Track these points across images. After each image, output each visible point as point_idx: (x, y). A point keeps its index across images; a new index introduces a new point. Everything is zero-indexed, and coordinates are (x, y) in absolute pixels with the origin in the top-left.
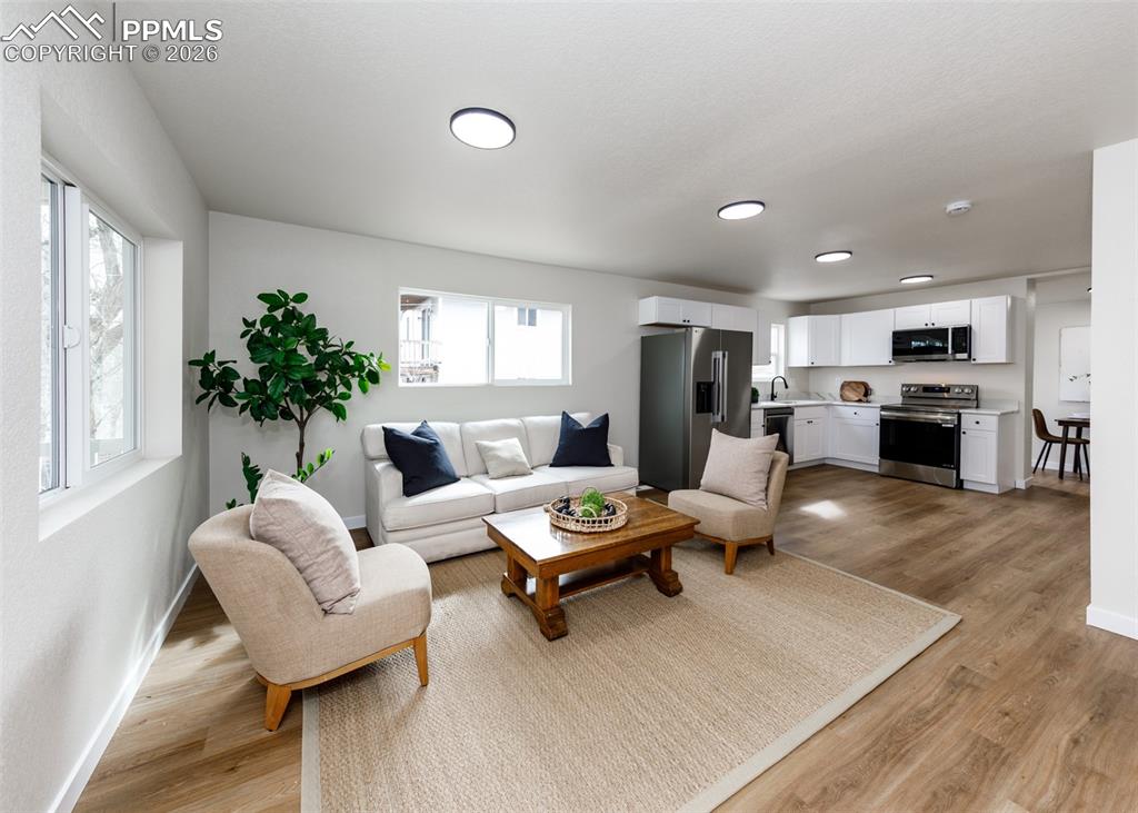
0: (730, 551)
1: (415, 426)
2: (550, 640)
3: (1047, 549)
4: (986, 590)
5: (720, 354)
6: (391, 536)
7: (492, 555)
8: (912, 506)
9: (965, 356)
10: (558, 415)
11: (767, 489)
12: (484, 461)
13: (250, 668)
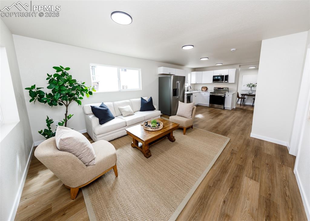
0: (185, 130)
1: (100, 104)
2: (147, 158)
3: (241, 121)
4: (233, 132)
5: (178, 82)
6: (98, 136)
7: (126, 137)
8: (217, 114)
9: (227, 81)
10: (139, 98)
11: (192, 115)
12: (121, 112)
13: (60, 182)
